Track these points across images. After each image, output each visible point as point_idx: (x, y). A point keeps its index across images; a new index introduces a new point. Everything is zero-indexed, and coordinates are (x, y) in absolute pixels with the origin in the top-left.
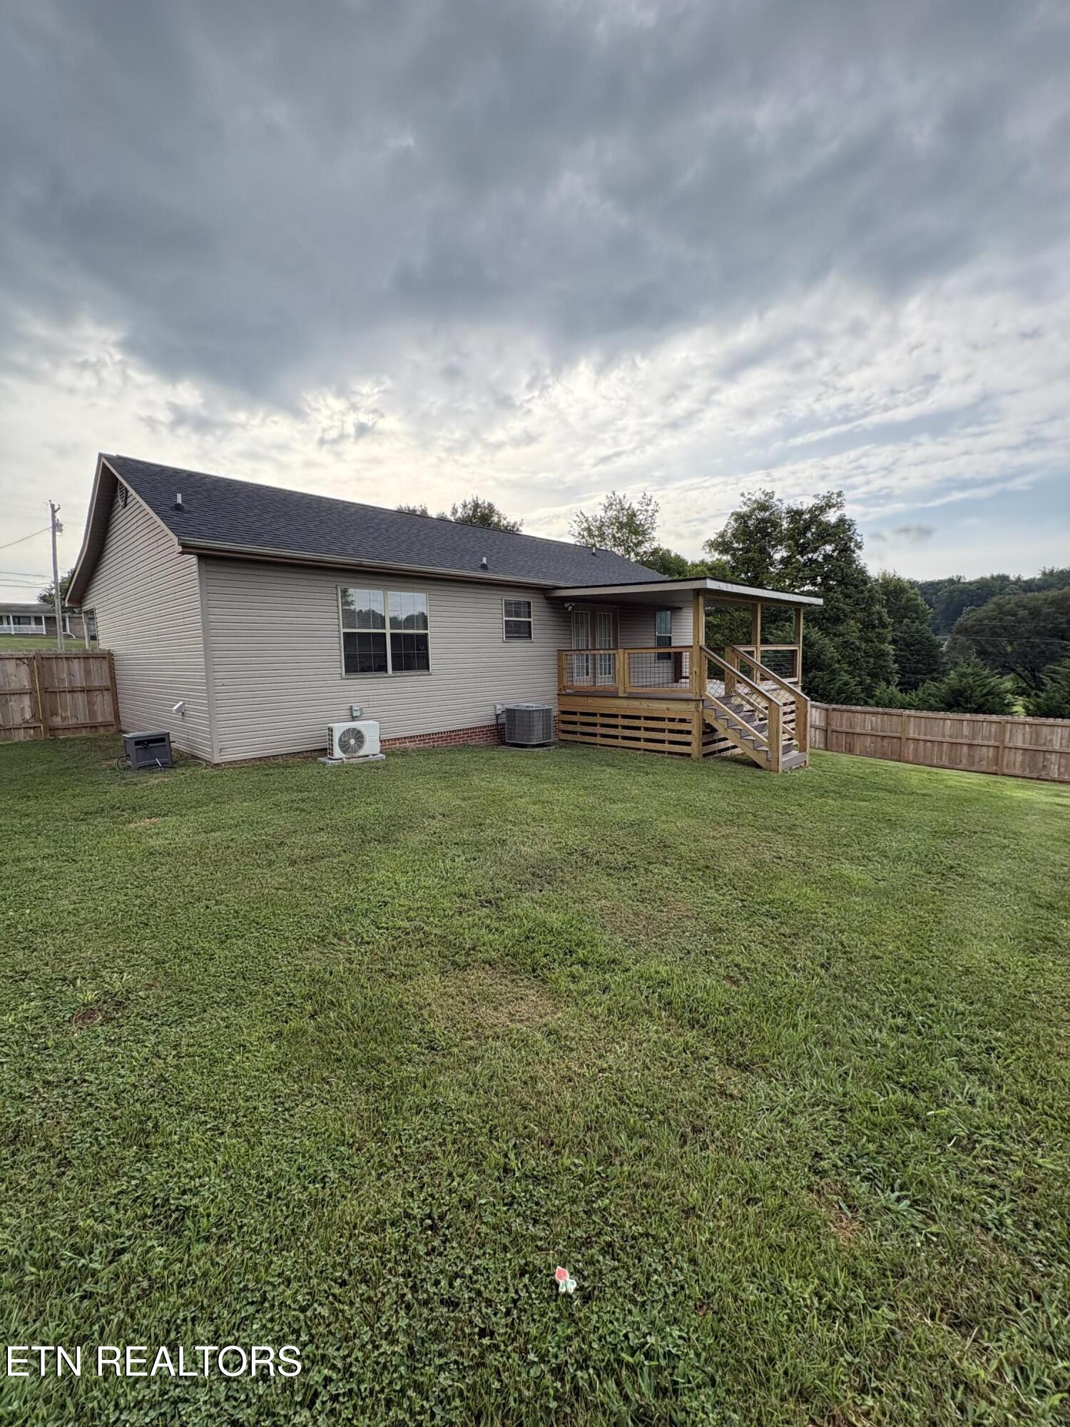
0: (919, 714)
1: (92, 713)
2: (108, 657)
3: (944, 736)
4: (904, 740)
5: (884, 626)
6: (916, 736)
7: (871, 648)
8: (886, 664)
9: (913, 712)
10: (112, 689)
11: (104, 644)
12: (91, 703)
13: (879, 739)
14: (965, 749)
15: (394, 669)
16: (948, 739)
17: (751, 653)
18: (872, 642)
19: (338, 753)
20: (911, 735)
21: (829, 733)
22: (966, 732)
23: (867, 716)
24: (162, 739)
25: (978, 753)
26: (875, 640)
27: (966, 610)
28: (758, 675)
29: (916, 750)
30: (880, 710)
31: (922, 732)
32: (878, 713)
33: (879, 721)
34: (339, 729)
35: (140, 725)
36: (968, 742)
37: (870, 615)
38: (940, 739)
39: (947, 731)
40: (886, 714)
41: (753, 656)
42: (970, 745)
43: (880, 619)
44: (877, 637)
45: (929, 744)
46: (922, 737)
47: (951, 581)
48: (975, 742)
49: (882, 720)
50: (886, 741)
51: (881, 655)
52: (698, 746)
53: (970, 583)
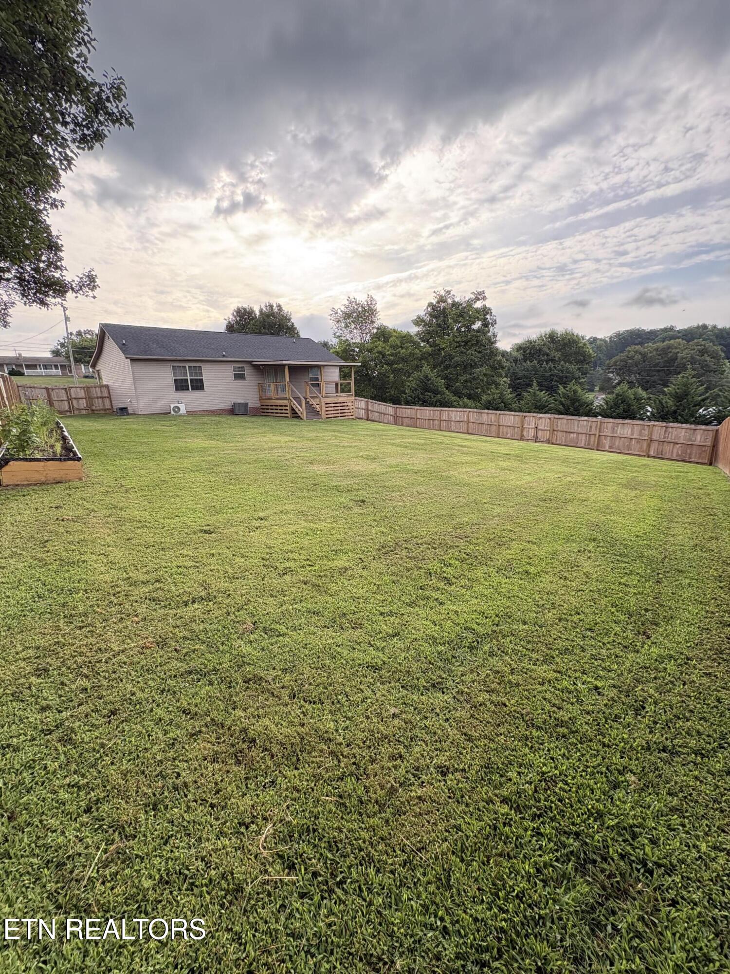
1: (104, 405)
2: (107, 387)
10: (110, 397)
11: (105, 383)
12: (103, 402)
15: (192, 389)
19: (172, 412)
24: (126, 408)
34: (172, 406)
35: (118, 404)
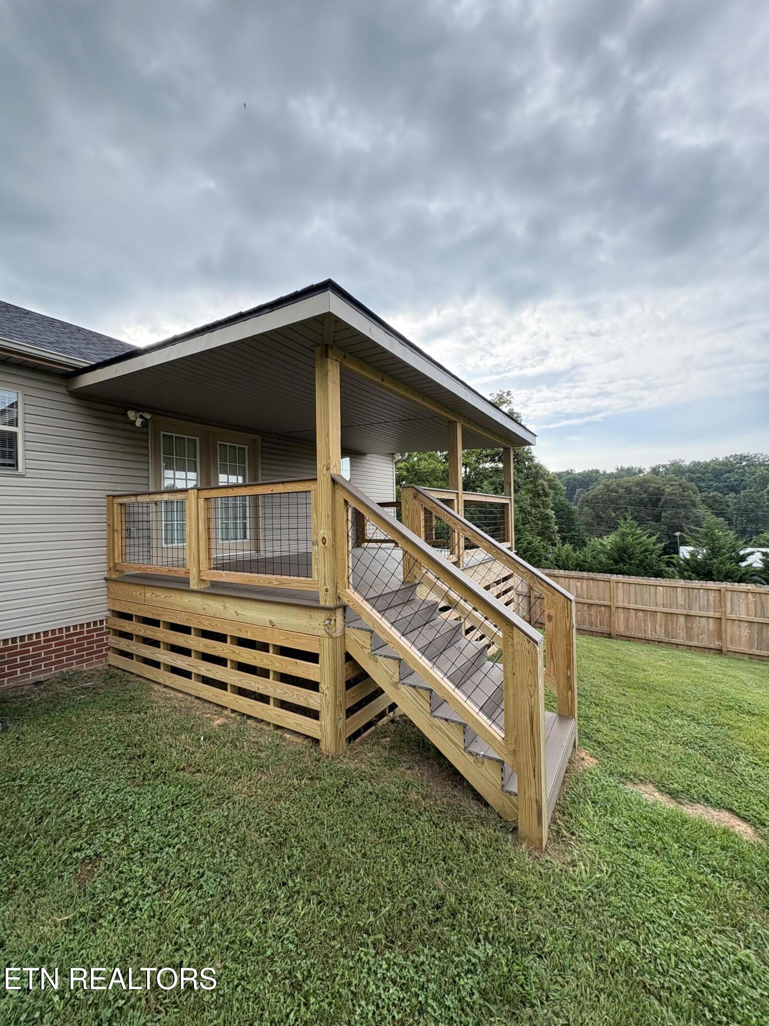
0: (626, 579)
3: (657, 605)
4: (613, 609)
5: (547, 495)
6: (626, 605)
7: (539, 512)
8: (549, 525)
9: (620, 578)
13: (586, 607)
14: (682, 620)
16: (661, 609)
17: (449, 502)
18: (538, 507)
20: (621, 604)
21: (533, 600)
22: (681, 601)
23: (571, 581)
25: (697, 624)
26: (541, 505)
27: (578, 491)
28: (462, 541)
29: (627, 620)
30: (585, 574)
31: (633, 600)
32: (582, 578)
33: (585, 586)
36: (685, 612)
37: (536, 486)
38: (654, 608)
39: (660, 600)
40: (592, 579)
41: (452, 508)
42: (687, 616)
43: (543, 489)
44: (542, 504)
45: (640, 613)
46: (633, 606)
47: (568, 473)
48: (693, 613)
49: (588, 586)
50: (594, 610)
51: (546, 518)
52: (335, 722)
53: (579, 474)
